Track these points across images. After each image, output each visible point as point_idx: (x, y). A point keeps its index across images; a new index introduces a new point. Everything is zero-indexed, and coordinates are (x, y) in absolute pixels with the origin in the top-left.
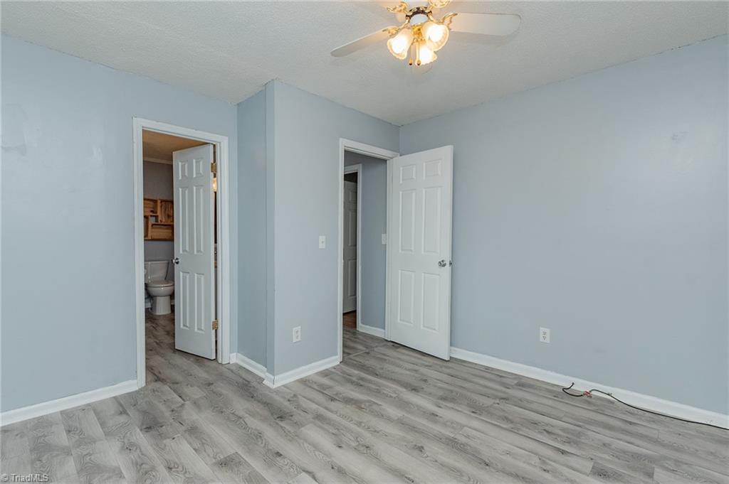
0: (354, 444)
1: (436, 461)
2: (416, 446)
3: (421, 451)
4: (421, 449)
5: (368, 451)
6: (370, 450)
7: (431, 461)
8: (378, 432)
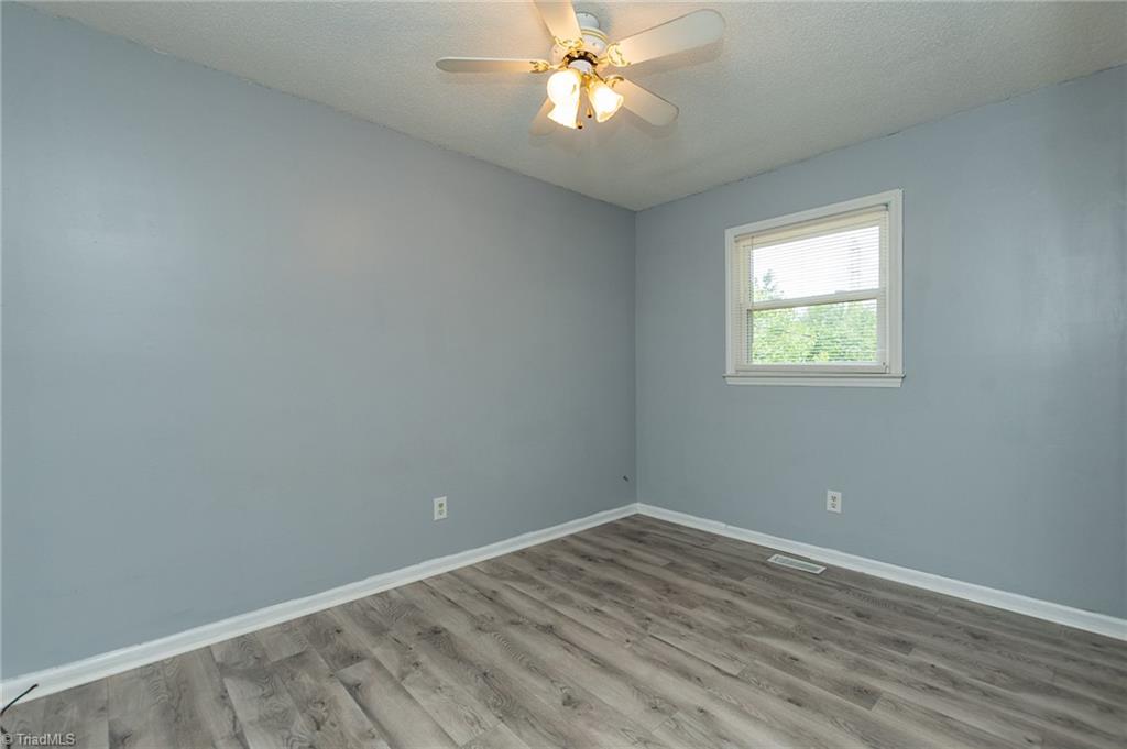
0: (679, 715)
1: (552, 681)
2: (575, 707)
3: (569, 697)
4: (568, 701)
5: (652, 701)
6: (651, 703)
7: (559, 683)
8: (639, 739)
